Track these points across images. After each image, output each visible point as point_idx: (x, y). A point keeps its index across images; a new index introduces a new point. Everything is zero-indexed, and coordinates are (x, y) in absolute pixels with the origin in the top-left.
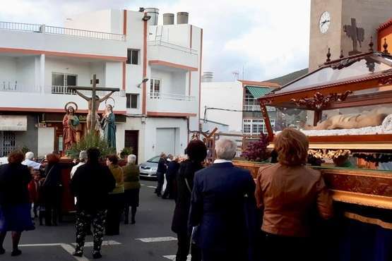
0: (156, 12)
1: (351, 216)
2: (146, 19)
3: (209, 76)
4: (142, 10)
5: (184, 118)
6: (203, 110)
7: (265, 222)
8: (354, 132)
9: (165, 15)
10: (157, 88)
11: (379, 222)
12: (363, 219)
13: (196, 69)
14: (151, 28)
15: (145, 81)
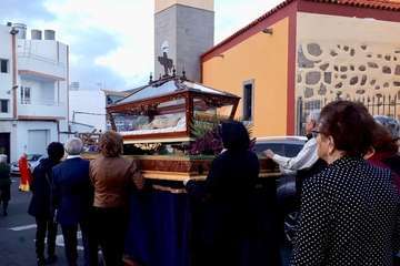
0: (24, 27)
1: (156, 187)
2: (14, 33)
3: (76, 86)
4: (9, 24)
5: (54, 121)
6: (71, 114)
7: (96, 200)
8: (163, 131)
9: (33, 31)
10: (28, 95)
11: (169, 189)
12: (163, 188)
13: (63, 80)
14: (19, 41)
15: (15, 88)
